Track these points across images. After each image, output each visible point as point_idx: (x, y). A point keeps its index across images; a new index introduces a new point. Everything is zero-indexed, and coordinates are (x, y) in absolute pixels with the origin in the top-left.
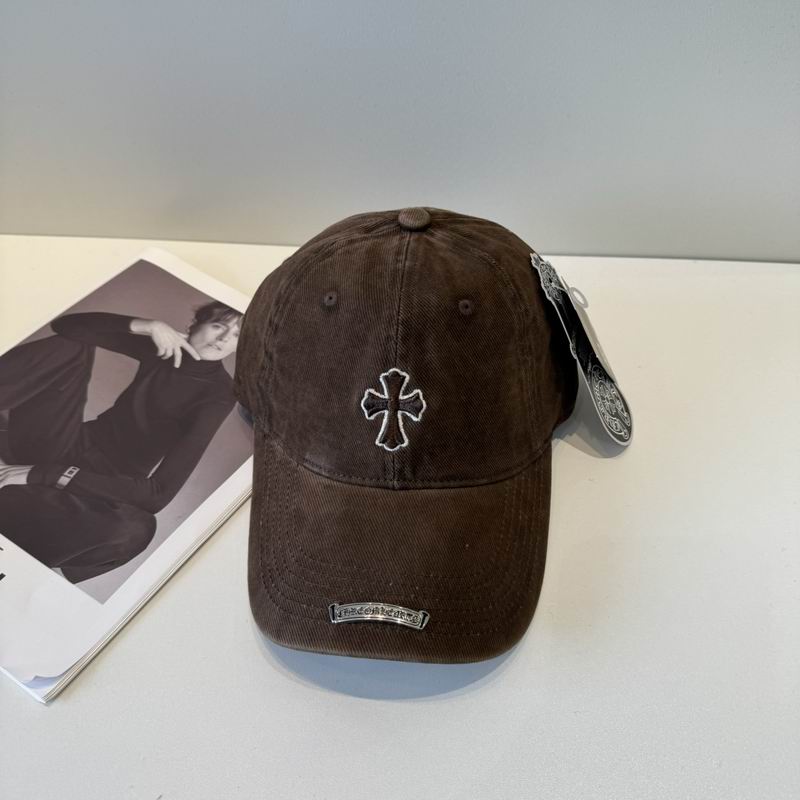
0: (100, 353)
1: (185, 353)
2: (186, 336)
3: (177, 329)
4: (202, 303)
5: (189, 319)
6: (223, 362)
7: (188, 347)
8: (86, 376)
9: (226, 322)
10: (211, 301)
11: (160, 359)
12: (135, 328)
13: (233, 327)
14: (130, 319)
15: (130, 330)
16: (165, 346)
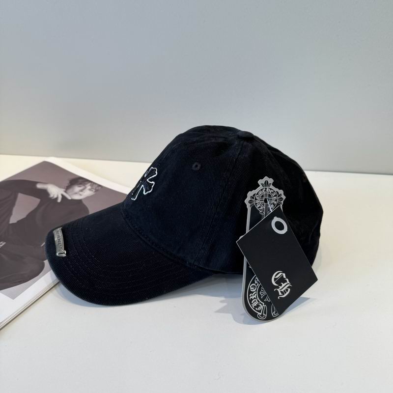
0: (20, 195)
2: (64, 190)
3: (60, 186)
7: (65, 194)
8: (13, 204)
9: (84, 185)
11: (51, 199)
12: (39, 186)
13: (88, 187)
14: (37, 183)
15: (36, 187)
16: (53, 193)
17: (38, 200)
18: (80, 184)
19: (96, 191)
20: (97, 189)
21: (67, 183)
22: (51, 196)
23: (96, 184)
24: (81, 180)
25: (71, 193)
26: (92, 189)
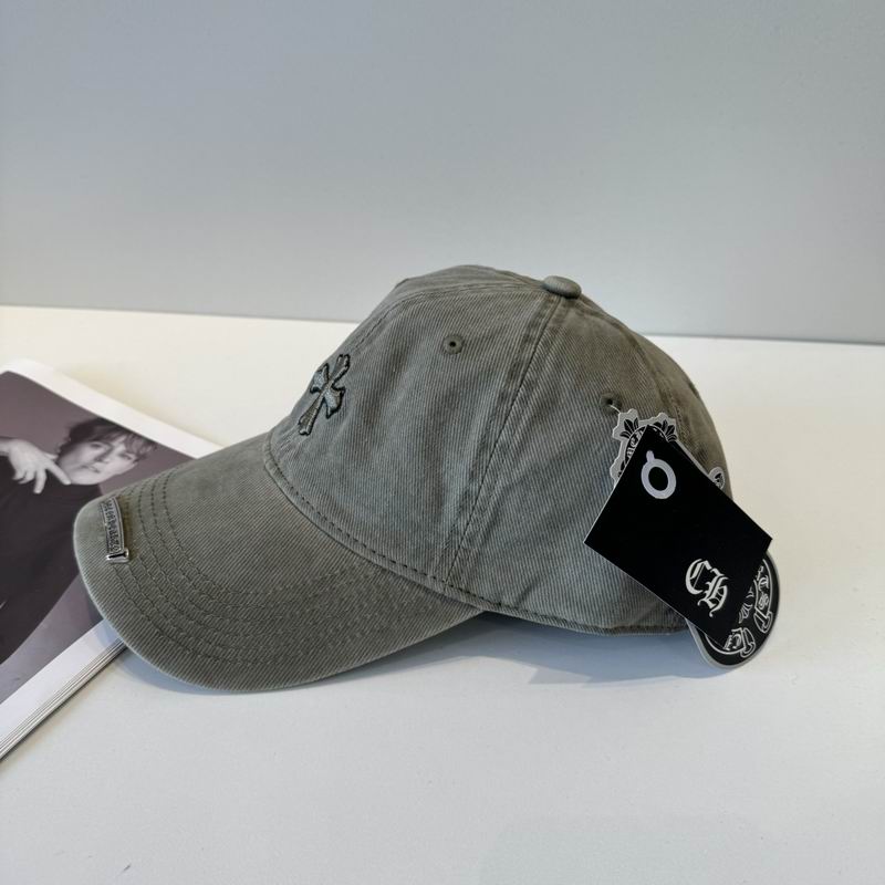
1: (50, 476)
2: (55, 456)
4: (80, 420)
5: (62, 437)
6: (101, 487)
7: (55, 470)
9: (108, 441)
10: (91, 418)
11: (17, 483)
13: (120, 447)
16: (24, 468)
18: (97, 440)
19: (141, 457)
20: (141, 452)
23: (139, 437)
24: (99, 429)
25: (72, 467)
26: (128, 452)
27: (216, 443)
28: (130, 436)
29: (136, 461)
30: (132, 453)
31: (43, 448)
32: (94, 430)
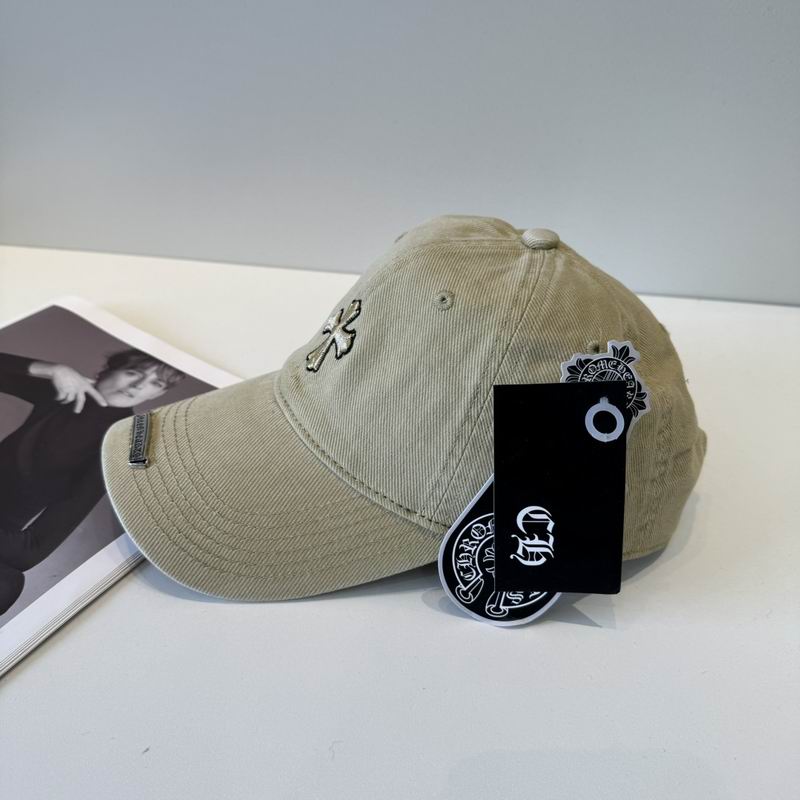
1: (89, 399)
2: (94, 381)
7: (94, 393)
9: (143, 369)
10: (127, 349)
11: (59, 403)
12: (35, 370)
13: (152, 375)
14: (29, 361)
15: (28, 372)
16: (66, 390)
17: (29, 407)
18: (132, 368)
19: (170, 386)
20: (171, 381)
21: (100, 364)
22: (61, 396)
23: (169, 367)
24: (134, 358)
25: (108, 391)
26: (160, 380)
27: (238, 375)
28: (162, 367)
29: (166, 388)
30: (163, 381)
31: (83, 373)
32: (130, 359)
